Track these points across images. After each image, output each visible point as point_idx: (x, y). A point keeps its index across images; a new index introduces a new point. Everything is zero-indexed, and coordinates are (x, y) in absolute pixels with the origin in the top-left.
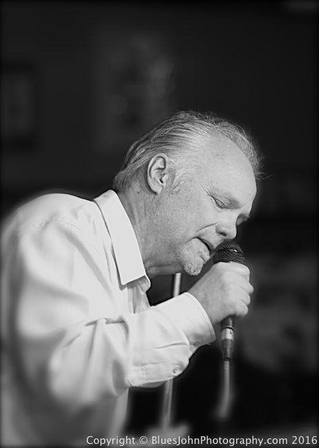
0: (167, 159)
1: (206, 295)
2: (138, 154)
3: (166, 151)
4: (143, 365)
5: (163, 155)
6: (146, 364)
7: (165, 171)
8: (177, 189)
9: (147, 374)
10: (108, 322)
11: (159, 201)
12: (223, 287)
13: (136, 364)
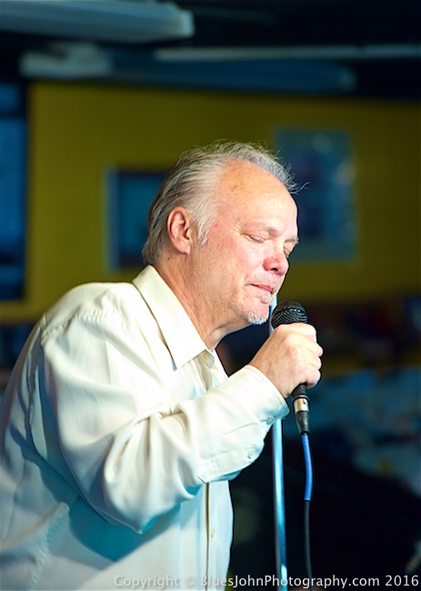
0: (184, 211)
1: (270, 364)
2: (155, 217)
3: (180, 203)
4: (212, 456)
5: (180, 209)
6: (215, 454)
7: (187, 225)
8: (204, 241)
9: (218, 465)
10: (164, 415)
11: (191, 260)
12: (288, 352)
13: (204, 456)
